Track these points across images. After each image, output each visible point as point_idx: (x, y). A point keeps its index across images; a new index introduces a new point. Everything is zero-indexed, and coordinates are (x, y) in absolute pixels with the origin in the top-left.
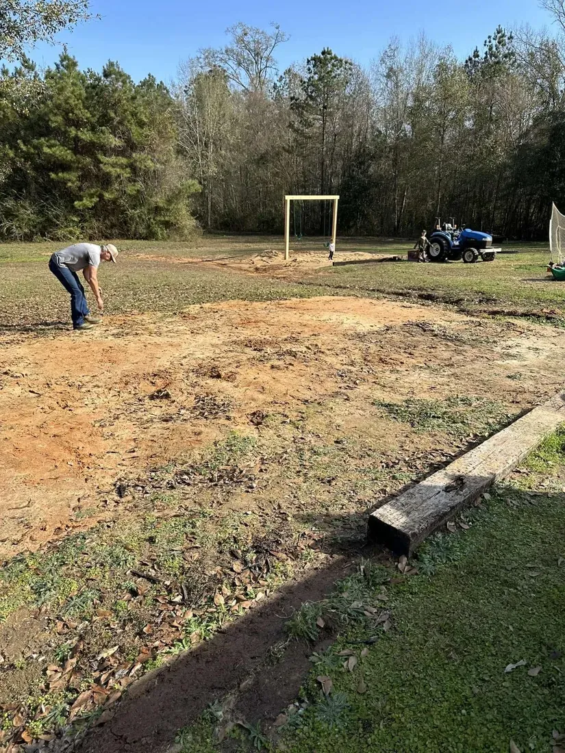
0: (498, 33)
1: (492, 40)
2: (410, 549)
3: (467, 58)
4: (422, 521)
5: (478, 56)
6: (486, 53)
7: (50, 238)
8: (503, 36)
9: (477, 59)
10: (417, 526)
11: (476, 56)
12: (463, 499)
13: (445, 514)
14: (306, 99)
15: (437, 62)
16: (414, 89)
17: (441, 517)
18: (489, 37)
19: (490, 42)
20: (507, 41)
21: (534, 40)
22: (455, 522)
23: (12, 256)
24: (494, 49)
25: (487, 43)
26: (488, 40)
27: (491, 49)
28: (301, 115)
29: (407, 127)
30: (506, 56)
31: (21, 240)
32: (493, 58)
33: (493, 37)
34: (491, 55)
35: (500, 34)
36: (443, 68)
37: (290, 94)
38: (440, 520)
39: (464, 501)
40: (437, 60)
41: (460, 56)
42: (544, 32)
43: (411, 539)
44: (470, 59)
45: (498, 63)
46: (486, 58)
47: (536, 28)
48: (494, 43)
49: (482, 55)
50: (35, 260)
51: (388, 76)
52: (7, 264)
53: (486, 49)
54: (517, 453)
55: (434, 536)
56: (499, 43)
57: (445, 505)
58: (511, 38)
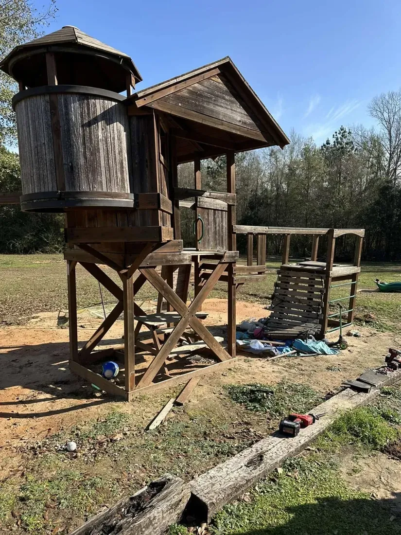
0: (342, 130)
1: (337, 134)
2: (209, 516)
3: (322, 145)
4: (221, 492)
5: (329, 144)
6: (334, 142)
7: (41, 251)
8: (345, 132)
9: (328, 145)
10: (215, 497)
11: (328, 143)
12: (258, 473)
13: (241, 486)
14: (218, 168)
15: (303, 147)
16: (288, 162)
17: (237, 488)
18: (336, 133)
19: (336, 135)
20: (347, 135)
21: (366, 135)
22: (250, 492)
23: (12, 263)
24: (339, 140)
25: (335, 136)
26: (335, 134)
27: (337, 139)
28: (214, 178)
29: (284, 186)
30: (347, 144)
31: (21, 252)
32: (339, 145)
33: (338, 132)
34: (338, 143)
35: (343, 131)
36: (307, 150)
37: (208, 164)
38: (236, 491)
39: (259, 475)
40: (303, 145)
41: (318, 144)
42: (373, 129)
43: (209, 508)
44: (324, 145)
45: (342, 148)
46: (334, 145)
47: (367, 127)
48: (339, 136)
49: (332, 143)
50: (28, 266)
51: (271, 155)
52: (7, 269)
53: (335, 139)
54: (309, 435)
55: (232, 504)
56: (342, 136)
57: (243, 478)
58: (350, 133)
